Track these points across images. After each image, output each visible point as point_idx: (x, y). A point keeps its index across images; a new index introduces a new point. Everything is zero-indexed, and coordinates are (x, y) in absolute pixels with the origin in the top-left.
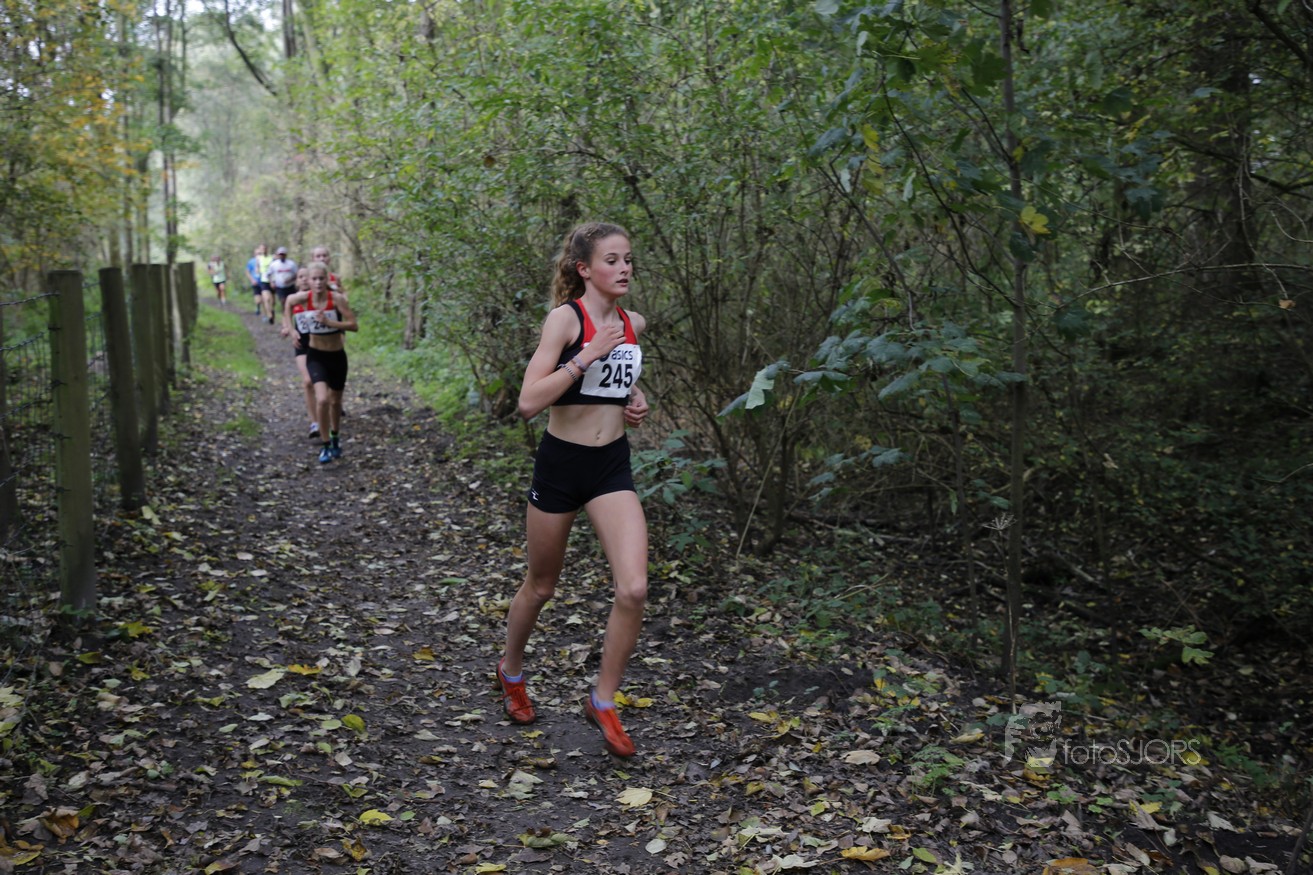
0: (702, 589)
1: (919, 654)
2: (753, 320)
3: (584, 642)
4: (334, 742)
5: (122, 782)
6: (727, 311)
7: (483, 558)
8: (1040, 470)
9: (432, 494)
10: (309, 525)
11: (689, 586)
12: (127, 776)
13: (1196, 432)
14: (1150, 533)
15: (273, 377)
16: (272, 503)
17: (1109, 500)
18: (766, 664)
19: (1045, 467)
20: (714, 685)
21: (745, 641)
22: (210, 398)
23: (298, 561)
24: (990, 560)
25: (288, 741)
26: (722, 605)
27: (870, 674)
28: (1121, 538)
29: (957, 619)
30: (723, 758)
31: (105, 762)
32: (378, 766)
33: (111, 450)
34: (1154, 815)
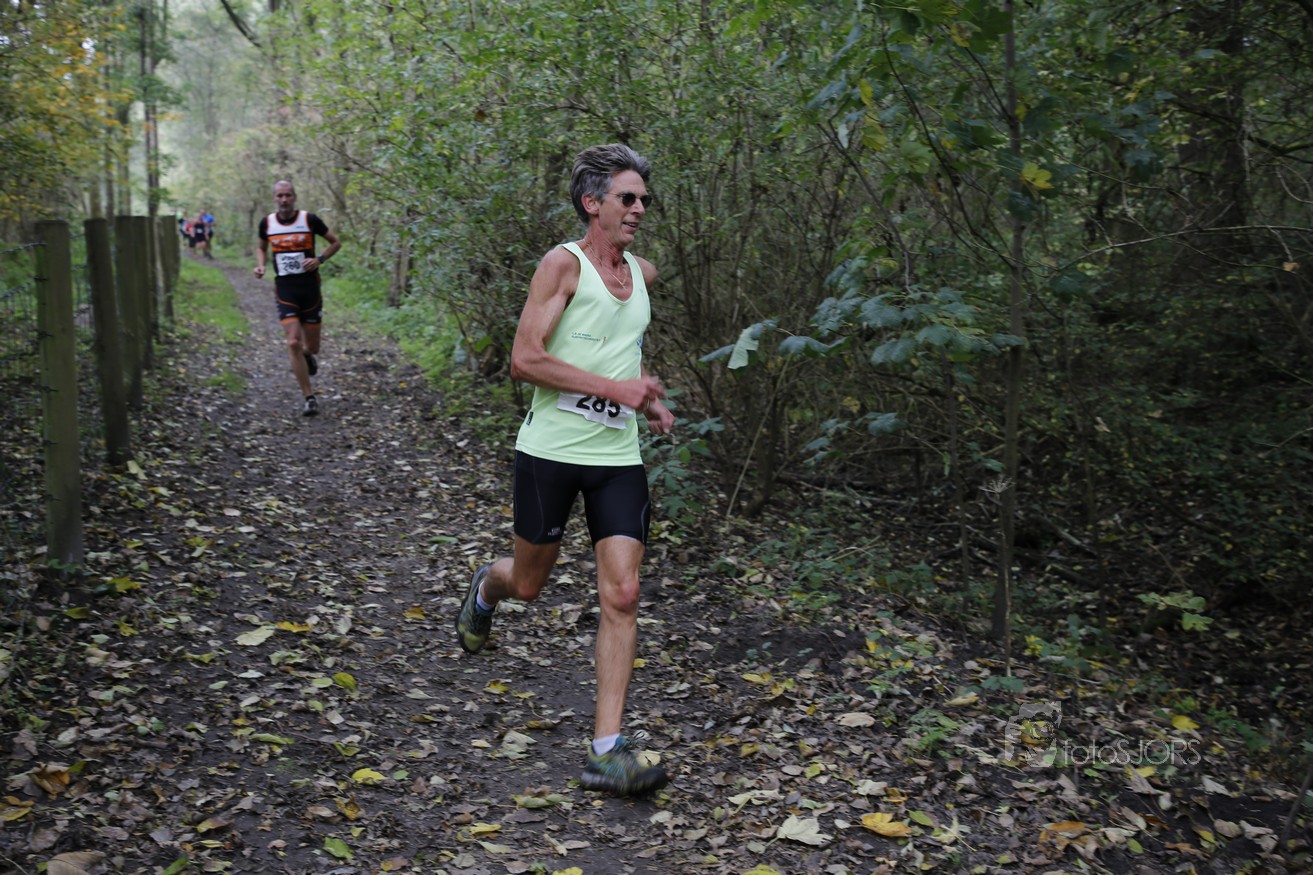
0: (693, 549)
1: (910, 616)
2: (743, 280)
3: (575, 601)
4: (325, 700)
5: (112, 738)
6: (717, 271)
7: (472, 517)
8: (1028, 433)
9: (420, 452)
10: (296, 482)
11: (679, 547)
12: (117, 732)
13: (1187, 397)
14: (1138, 497)
15: (258, 332)
16: (258, 459)
17: (1100, 463)
18: (758, 625)
19: (1035, 430)
20: (707, 646)
21: (737, 602)
22: (194, 352)
23: (286, 518)
24: (977, 523)
25: (279, 698)
26: (713, 566)
27: (863, 636)
28: (1109, 501)
29: (945, 582)
30: (716, 720)
31: (94, 718)
32: (369, 724)
33: (95, 404)
34: (1149, 779)
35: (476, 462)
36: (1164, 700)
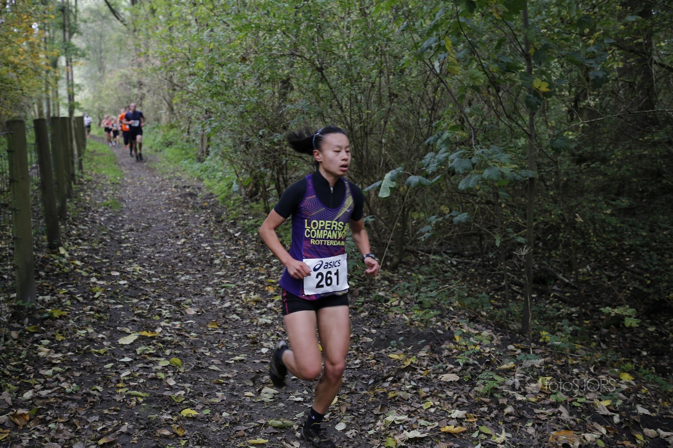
0: (361, 288)
1: (478, 322)
2: (385, 144)
4: (166, 373)
5: (52, 395)
6: (371, 140)
7: (243, 273)
8: (540, 223)
9: (215, 239)
10: (149, 257)
11: (354, 287)
12: (54, 392)
13: (624, 202)
14: (599, 256)
15: (128, 178)
16: (129, 245)
17: (578, 239)
18: (397, 328)
19: (543, 222)
20: (369, 340)
21: (385, 316)
22: (94, 189)
23: (144, 276)
24: (513, 271)
25: (141, 372)
26: (372, 297)
27: (453, 333)
28: (584, 259)
29: (496, 303)
30: (375, 379)
31: (42, 385)
32: (190, 385)
33: (41, 217)
34: (607, 407)
35: (245, 244)
36: (615, 365)
